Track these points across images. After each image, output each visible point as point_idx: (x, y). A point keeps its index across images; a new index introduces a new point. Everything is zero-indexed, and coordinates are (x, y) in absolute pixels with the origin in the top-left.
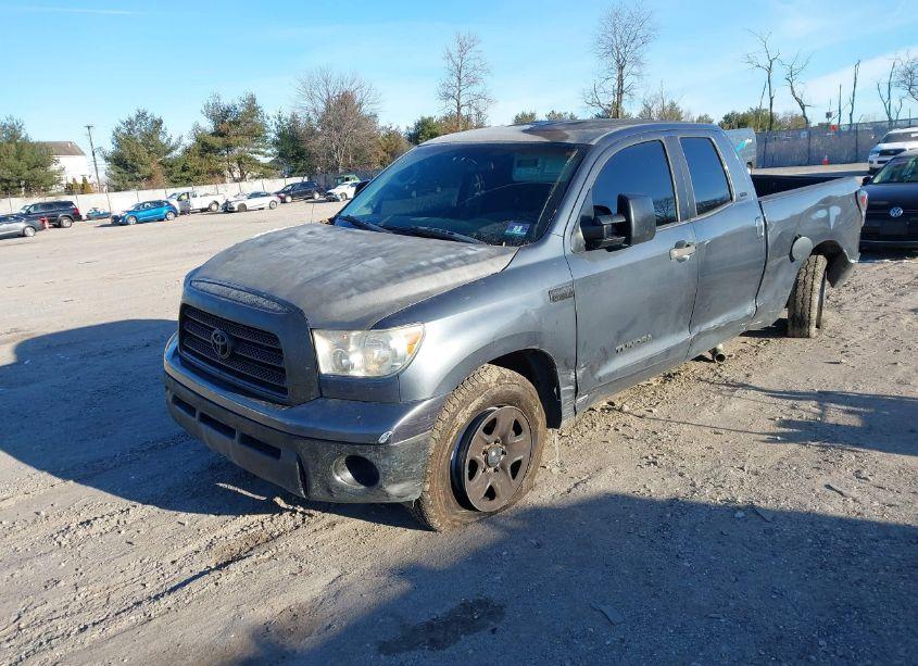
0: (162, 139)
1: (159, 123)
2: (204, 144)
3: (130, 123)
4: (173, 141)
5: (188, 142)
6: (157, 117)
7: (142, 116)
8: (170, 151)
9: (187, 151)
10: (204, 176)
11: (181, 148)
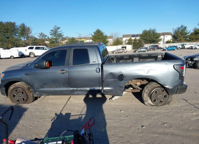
0: (186, 31)
1: (186, 28)
2: (196, 32)
3: (179, 28)
4: (188, 32)
5: (192, 31)
6: (186, 26)
7: (182, 26)
8: (187, 34)
9: (191, 34)
10: (194, 40)
11: (190, 33)
